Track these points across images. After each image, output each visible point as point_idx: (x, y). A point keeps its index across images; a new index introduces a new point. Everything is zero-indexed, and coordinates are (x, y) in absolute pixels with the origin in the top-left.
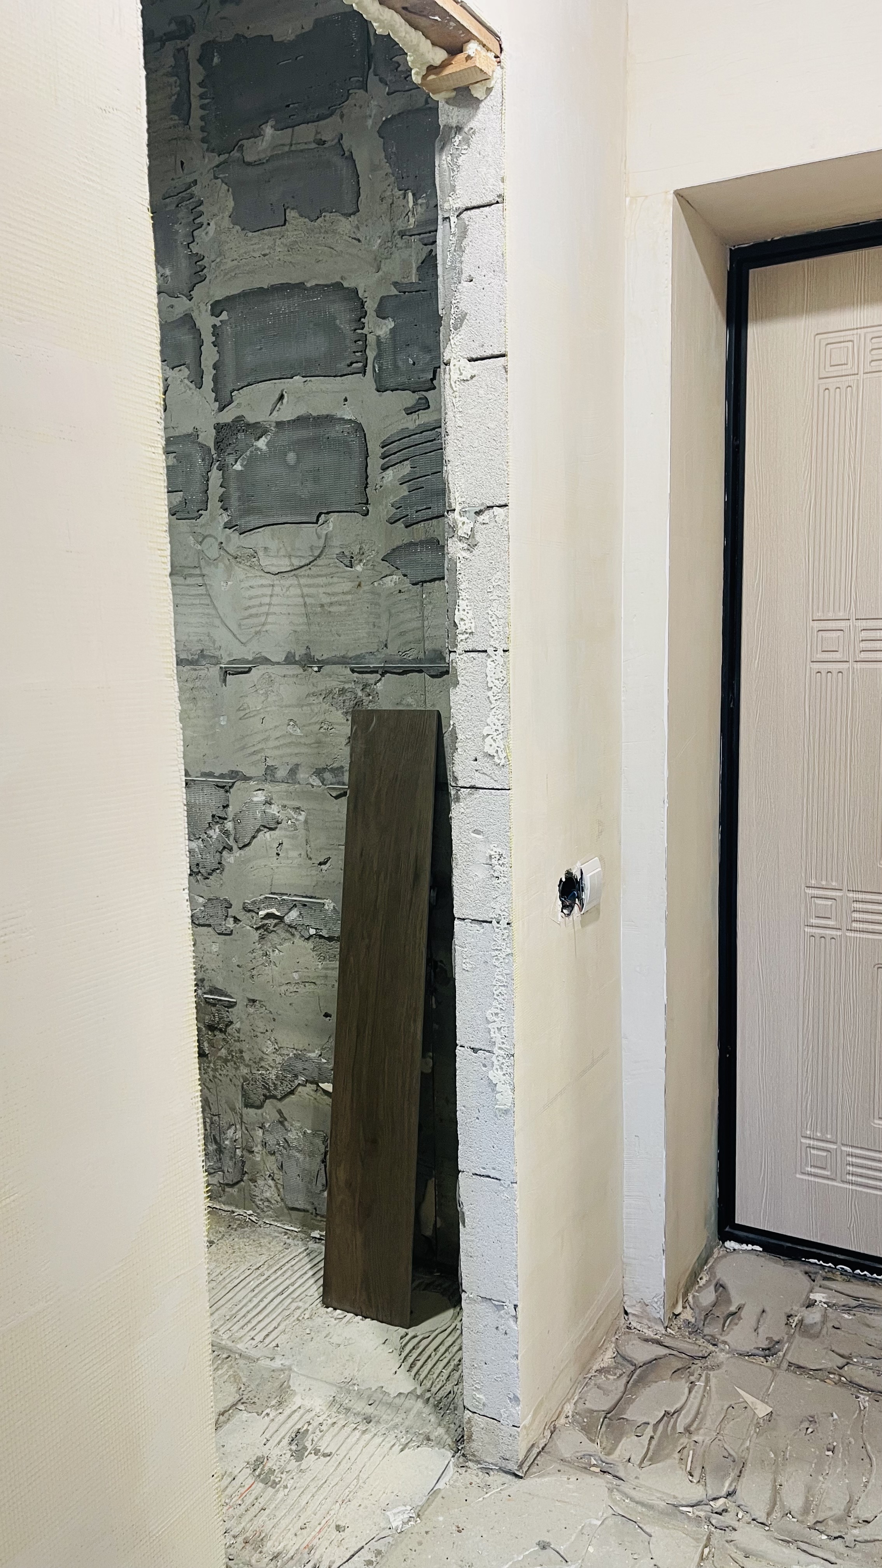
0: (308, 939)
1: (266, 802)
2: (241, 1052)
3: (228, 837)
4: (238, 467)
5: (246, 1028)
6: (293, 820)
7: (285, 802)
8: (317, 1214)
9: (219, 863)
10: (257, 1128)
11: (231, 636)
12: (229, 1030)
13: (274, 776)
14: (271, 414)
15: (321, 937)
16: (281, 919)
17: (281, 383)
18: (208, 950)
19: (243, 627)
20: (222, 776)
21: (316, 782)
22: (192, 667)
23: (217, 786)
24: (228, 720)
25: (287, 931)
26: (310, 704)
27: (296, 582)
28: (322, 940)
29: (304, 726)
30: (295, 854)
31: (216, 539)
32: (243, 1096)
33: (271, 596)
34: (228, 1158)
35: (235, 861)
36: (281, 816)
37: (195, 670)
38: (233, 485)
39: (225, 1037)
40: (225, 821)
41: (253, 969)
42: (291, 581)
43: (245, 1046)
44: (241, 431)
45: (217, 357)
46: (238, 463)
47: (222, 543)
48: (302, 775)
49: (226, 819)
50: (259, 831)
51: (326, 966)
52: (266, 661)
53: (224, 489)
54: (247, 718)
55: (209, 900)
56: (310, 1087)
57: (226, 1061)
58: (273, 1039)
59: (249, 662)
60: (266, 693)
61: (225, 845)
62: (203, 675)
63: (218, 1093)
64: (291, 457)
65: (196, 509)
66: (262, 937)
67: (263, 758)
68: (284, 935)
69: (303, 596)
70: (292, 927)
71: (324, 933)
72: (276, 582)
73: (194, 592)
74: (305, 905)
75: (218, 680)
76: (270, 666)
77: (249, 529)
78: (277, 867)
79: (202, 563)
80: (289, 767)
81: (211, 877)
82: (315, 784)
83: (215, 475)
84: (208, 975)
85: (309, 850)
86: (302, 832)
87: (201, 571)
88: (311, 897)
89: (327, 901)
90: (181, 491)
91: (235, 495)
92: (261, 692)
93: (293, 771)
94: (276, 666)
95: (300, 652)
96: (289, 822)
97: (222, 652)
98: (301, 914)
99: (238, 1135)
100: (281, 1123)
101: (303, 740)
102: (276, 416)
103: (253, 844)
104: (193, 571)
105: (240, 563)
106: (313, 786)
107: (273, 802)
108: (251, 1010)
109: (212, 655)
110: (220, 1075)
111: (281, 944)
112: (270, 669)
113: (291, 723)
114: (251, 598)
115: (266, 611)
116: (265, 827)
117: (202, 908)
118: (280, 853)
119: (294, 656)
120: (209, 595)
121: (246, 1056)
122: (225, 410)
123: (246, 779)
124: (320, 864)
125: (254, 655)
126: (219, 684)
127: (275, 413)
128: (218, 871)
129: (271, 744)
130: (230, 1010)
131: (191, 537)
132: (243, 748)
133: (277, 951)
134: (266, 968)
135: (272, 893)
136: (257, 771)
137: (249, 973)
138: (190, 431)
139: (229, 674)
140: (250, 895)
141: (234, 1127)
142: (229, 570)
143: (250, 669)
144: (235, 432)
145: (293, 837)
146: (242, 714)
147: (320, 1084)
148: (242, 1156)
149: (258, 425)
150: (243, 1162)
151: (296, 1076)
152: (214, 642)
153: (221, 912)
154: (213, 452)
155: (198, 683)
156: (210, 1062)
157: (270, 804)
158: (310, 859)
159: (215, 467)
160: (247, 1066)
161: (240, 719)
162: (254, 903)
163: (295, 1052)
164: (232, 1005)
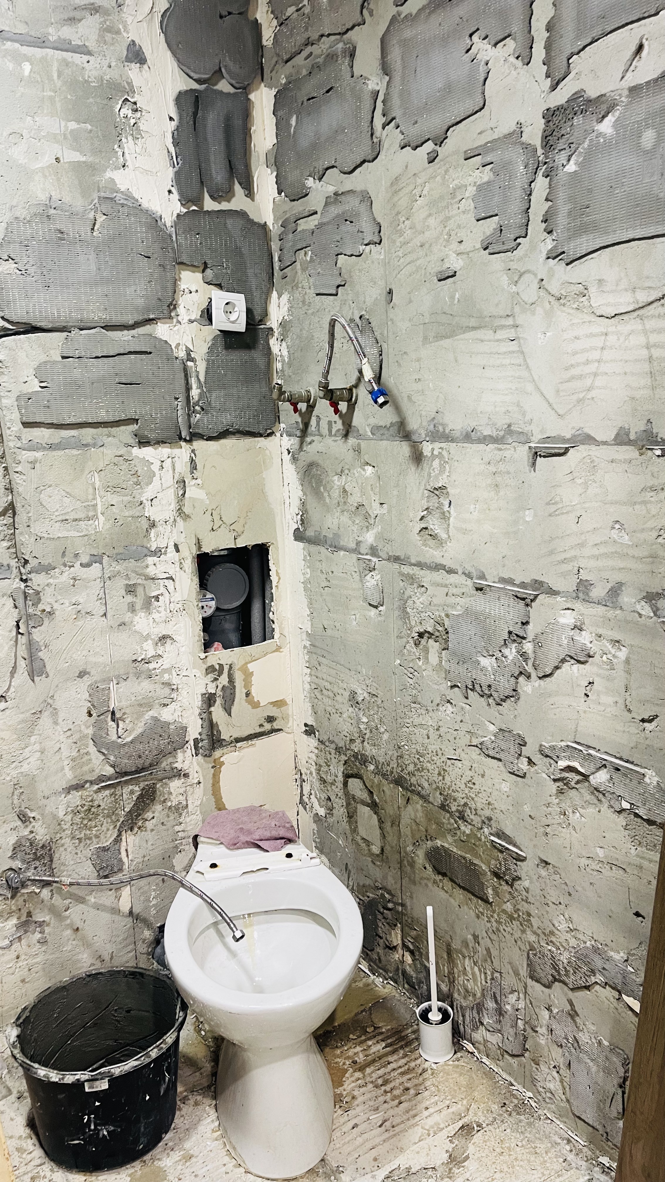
0: (620, 812)
1: (575, 627)
2: (529, 915)
3: (526, 660)
4: (571, 167)
5: (535, 889)
6: (609, 656)
7: (600, 631)
8: (608, 1140)
9: (514, 690)
10: (543, 1008)
11: (547, 405)
12: (517, 884)
13: (587, 594)
14: (623, 77)
15: (637, 815)
16: (586, 777)
17: (640, 26)
18: (497, 786)
19: (561, 394)
20: (523, 585)
21: (646, 610)
22: (496, 445)
23: (516, 596)
24: (535, 515)
25: (592, 793)
26: (644, 503)
27: (640, 327)
28: (639, 820)
29: (634, 532)
30: (610, 700)
31: (535, 275)
32: (528, 965)
33: (602, 348)
34: (509, 1024)
35: (533, 691)
36: (595, 648)
37: (500, 450)
38: (561, 195)
39: (511, 890)
40: (524, 641)
41: (548, 826)
42: (632, 324)
43: (534, 911)
44: (579, 113)
45: (551, 13)
46: (572, 162)
47: (542, 280)
48: (627, 598)
49: (524, 638)
50: (563, 661)
51: (641, 854)
52: (589, 439)
53: (550, 203)
54: (559, 515)
55: (501, 730)
56: (609, 993)
57: (512, 918)
58: (567, 916)
59: (564, 440)
60: (586, 483)
61: (521, 670)
62: (508, 456)
63: (502, 950)
64: (648, 137)
65: (513, 237)
66: (561, 792)
67: (576, 569)
68: (588, 797)
69: (648, 347)
70: (598, 791)
71: (641, 812)
72: (611, 329)
73: (504, 350)
74: (619, 770)
75: (526, 463)
76: (593, 448)
77: (579, 255)
78: (585, 712)
79: (517, 309)
80: (609, 586)
81: (503, 704)
82: (643, 612)
83: (541, 184)
84: (496, 815)
85: (629, 699)
86: (620, 673)
87: (514, 321)
88: (627, 761)
89: (649, 772)
90: (497, 215)
91: (563, 209)
92: (579, 481)
93: (615, 591)
94: (601, 447)
95: (636, 427)
96: (605, 657)
97: (533, 427)
98: (611, 778)
99: (521, 1005)
100: (572, 1017)
101: (631, 552)
102: (633, 79)
103: (555, 675)
104: (504, 322)
105: (564, 305)
106: (640, 615)
107: (585, 628)
108: (543, 873)
109: (521, 430)
110: (504, 930)
111: (583, 807)
112: (594, 451)
113: (617, 526)
114: (575, 353)
115: (594, 370)
116: (572, 658)
117: (493, 738)
118: (589, 694)
119: (628, 435)
120: (522, 353)
121: (535, 922)
122: (559, 87)
123: (552, 592)
124: (643, 721)
125: (573, 432)
126: (528, 468)
127: (629, 74)
128: (512, 699)
129: (588, 551)
130: (518, 863)
131: (505, 276)
132: (552, 552)
133: (578, 814)
134: (564, 830)
135: (576, 742)
136: (568, 585)
137: (542, 829)
138: (513, 127)
139: (540, 456)
140: (549, 738)
141: (516, 993)
142: (549, 314)
143: (567, 450)
144: (570, 116)
145: (609, 679)
146: (553, 508)
147: (623, 995)
148: (525, 1030)
149: (604, 98)
150: (525, 1039)
151: (593, 972)
152: (524, 414)
153: (514, 749)
154: (540, 151)
155: (502, 467)
156: (494, 912)
157: (581, 630)
158: (629, 711)
159: (540, 173)
160: (535, 933)
161: (550, 515)
162: (553, 748)
163: (593, 942)
164: (520, 859)
